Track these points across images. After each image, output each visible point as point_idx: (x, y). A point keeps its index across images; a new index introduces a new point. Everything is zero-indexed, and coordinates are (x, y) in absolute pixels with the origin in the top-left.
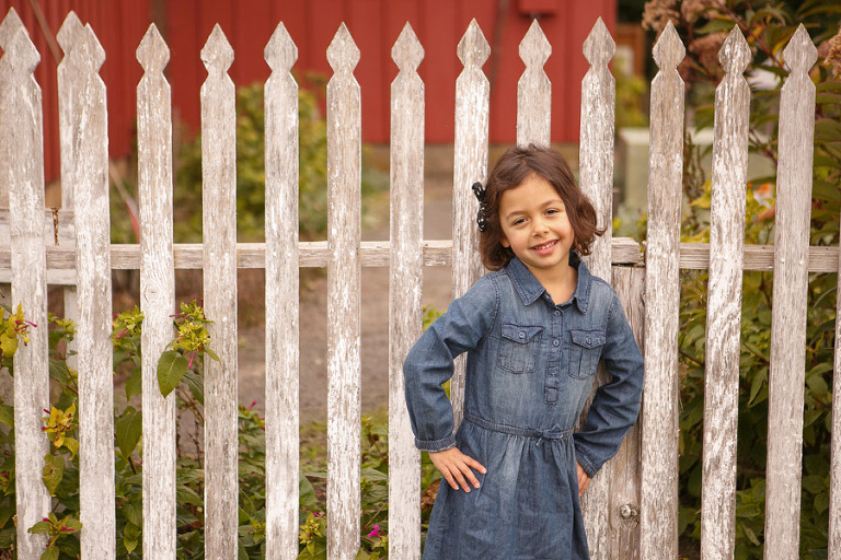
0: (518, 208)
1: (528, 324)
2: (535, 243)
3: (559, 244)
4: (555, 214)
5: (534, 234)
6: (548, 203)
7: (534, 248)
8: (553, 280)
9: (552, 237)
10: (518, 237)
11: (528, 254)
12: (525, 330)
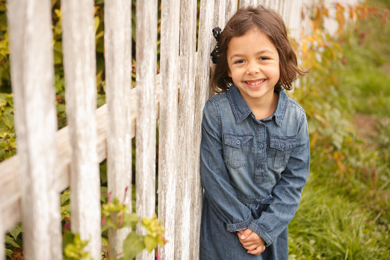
0: (240, 52)
1: (242, 134)
2: (247, 78)
3: (266, 82)
4: (266, 61)
5: (248, 73)
6: (263, 52)
7: (246, 82)
8: (259, 106)
9: (261, 76)
10: (237, 72)
11: (241, 85)
12: (241, 138)
